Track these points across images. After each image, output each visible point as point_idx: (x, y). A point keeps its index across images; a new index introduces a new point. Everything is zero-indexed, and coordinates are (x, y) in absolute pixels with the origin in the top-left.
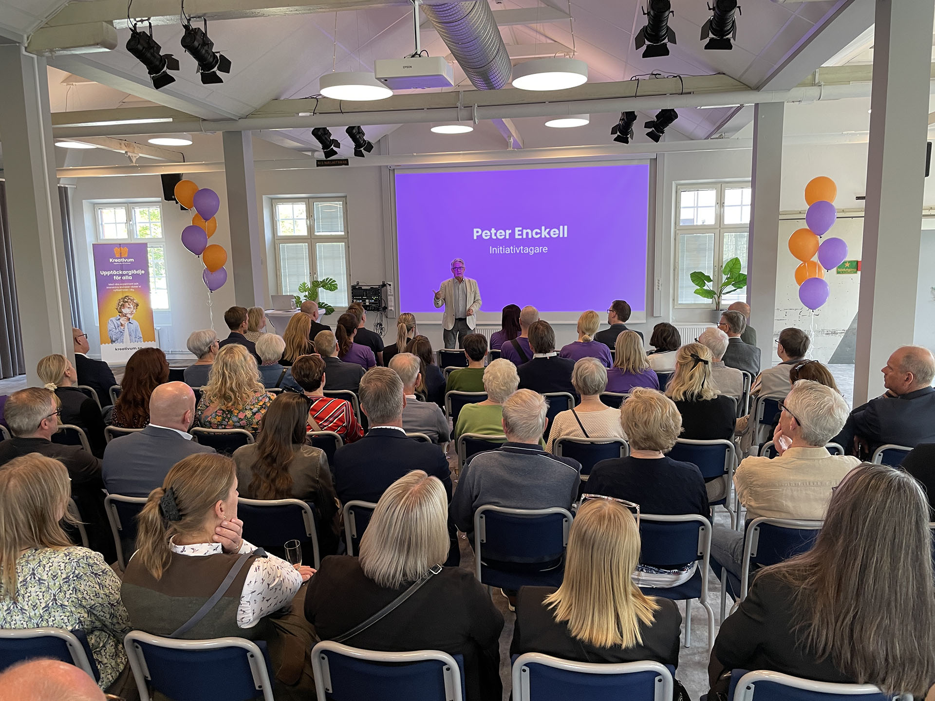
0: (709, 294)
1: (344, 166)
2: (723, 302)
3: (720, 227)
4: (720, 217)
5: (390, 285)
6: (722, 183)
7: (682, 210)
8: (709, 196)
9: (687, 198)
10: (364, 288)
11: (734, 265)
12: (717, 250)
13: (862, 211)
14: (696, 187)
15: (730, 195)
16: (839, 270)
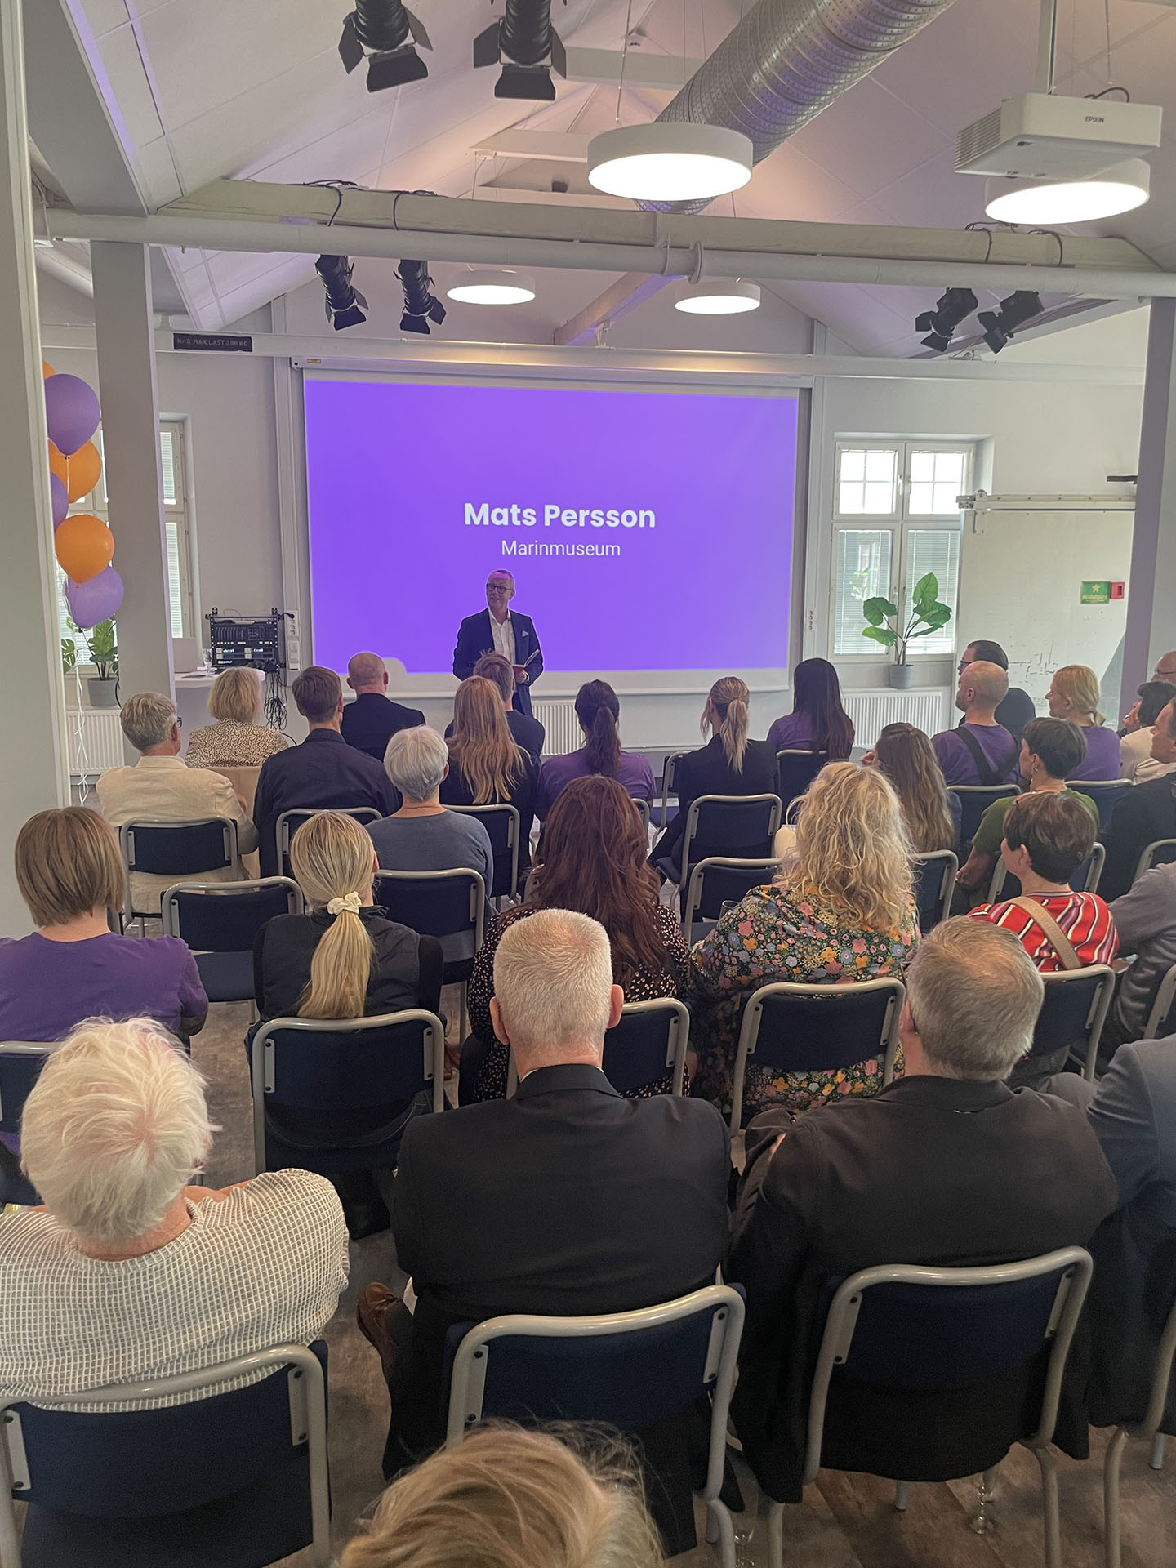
0: (889, 637)
1: (240, 353)
2: (908, 652)
3: (900, 520)
4: (903, 502)
5: (292, 616)
6: (906, 441)
7: (842, 484)
8: (883, 463)
9: (851, 464)
10: (238, 622)
11: (928, 586)
12: (896, 558)
13: (1120, 500)
14: (866, 445)
15: (921, 462)
16: (1085, 597)
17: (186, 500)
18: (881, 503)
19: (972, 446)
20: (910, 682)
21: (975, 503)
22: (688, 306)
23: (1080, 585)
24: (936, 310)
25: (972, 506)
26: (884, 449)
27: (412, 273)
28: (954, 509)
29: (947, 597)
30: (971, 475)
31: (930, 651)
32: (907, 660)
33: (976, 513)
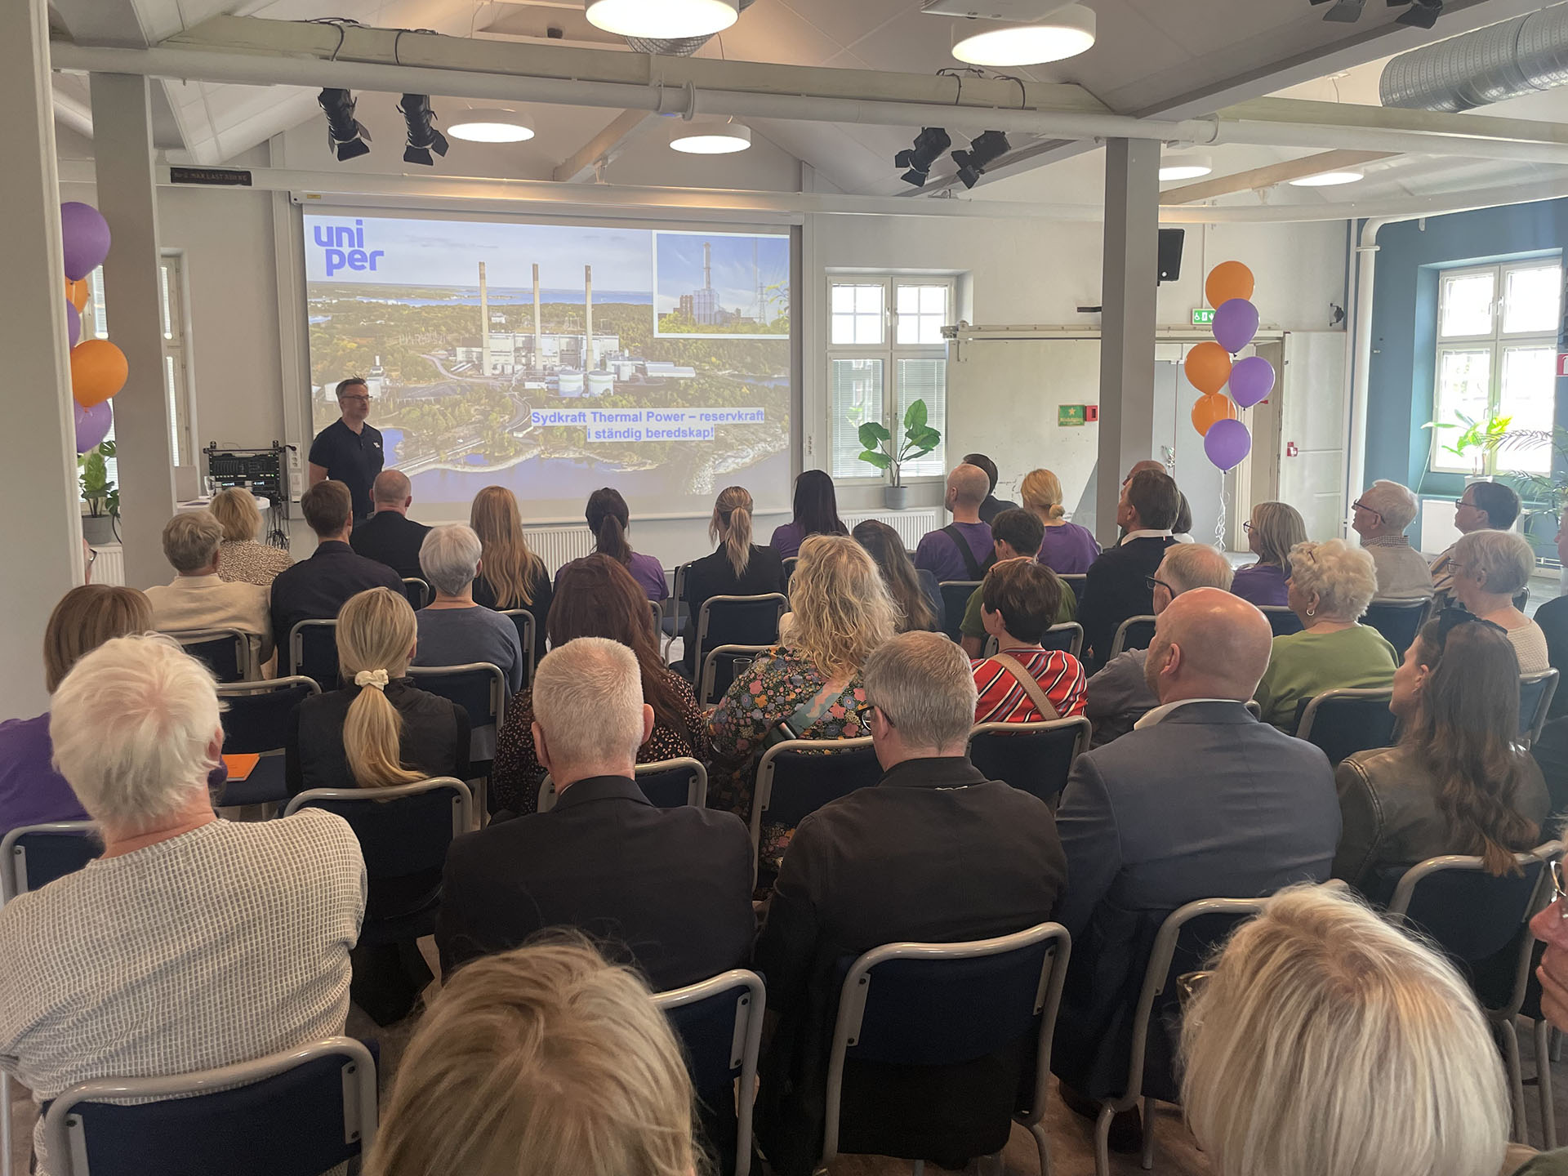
0: (884, 460)
1: (239, 187)
2: (902, 474)
3: (889, 350)
4: (891, 332)
5: (294, 449)
6: (892, 275)
7: (834, 317)
8: (871, 296)
9: (841, 296)
10: (237, 455)
11: (918, 412)
12: (888, 387)
13: (1090, 329)
14: (855, 279)
15: (906, 296)
16: (1062, 419)
17: (182, 334)
18: (871, 333)
19: (953, 280)
20: (905, 503)
21: (958, 334)
22: (682, 145)
23: (1058, 408)
24: (914, 149)
25: (955, 336)
26: (872, 283)
27: (415, 107)
28: (938, 339)
29: (935, 423)
30: (953, 307)
31: (922, 474)
32: (902, 482)
33: (959, 342)
